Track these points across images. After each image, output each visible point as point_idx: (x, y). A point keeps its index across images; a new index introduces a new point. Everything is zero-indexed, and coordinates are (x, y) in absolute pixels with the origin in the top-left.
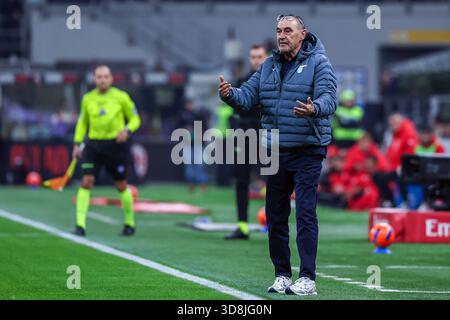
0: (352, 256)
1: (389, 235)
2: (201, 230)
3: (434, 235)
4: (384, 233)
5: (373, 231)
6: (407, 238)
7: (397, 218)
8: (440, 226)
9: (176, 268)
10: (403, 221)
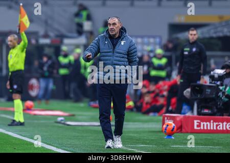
0: (152, 140)
1: (173, 129)
2: (68, 125)
3: (199, 128)
4: (170, 127)
5: (164, 126)
6: (183, 130)
7: (178, 119)
8: (202, 124)
9: (54, 146)
10: (181, 121)
